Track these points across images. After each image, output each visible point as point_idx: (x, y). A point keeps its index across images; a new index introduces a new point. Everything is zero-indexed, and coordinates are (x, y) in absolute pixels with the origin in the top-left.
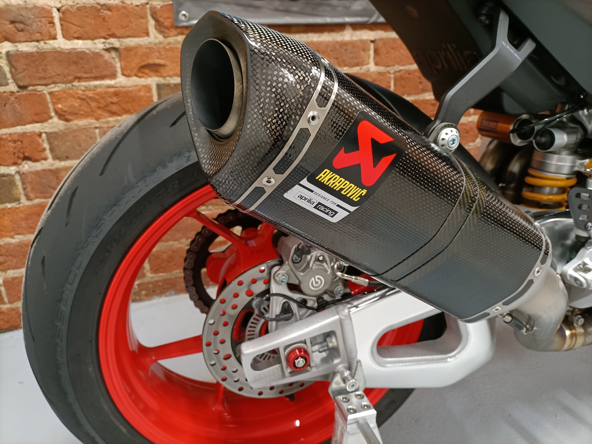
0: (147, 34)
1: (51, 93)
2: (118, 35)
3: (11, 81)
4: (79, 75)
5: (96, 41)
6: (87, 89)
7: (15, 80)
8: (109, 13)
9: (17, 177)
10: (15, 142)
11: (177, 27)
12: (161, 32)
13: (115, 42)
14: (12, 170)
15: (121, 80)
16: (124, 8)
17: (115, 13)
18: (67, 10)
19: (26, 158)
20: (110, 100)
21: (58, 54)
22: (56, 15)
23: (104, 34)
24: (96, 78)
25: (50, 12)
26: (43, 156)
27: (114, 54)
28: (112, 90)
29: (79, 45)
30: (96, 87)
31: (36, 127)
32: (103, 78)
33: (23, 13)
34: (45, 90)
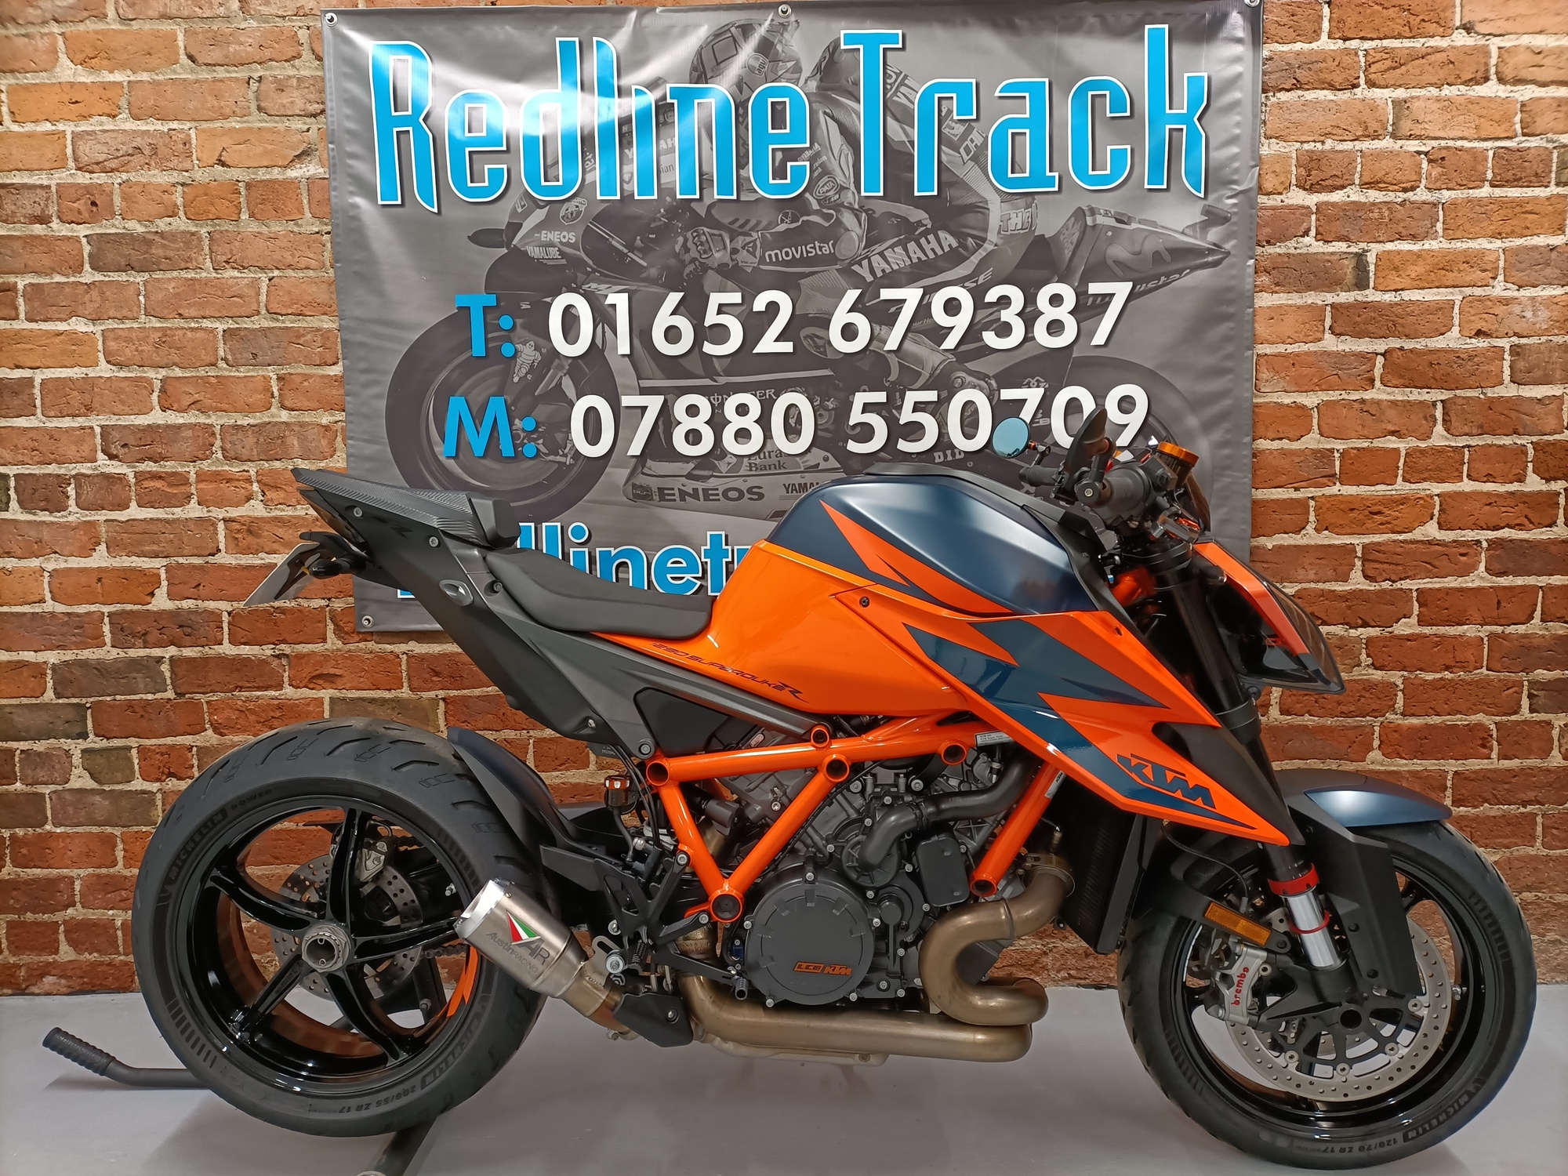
0: (324, 640)
1: (207, 702)
2: (289, 639)
3: (170, 687)
4: (240, 684)
5: (264, 647)
6: (248, 700)
7: (174, 688)
8: (283, 616)
9: (159, 796)
10: (162, 754)
11: (359, 633)
12: (339, 638)
13: (286, 648)
14: (154, 787)
15: (288, 691)
16: (300, 611)
17: (289, 617)
18: (238, 613)
19: (171, 775)
20: (272, 714)
21: (222, 659)
22: (225, 618)
23: (274, 640)
24: (259, 689)
25: (220, 616)
26: (189, 774)
27: (284, 662)
28: (276, 702)
29: (245, 650)
30: (258, 698)
31: (187, 740)
32: (267, 688)
33: (193, 617)
34: (203, 698)
